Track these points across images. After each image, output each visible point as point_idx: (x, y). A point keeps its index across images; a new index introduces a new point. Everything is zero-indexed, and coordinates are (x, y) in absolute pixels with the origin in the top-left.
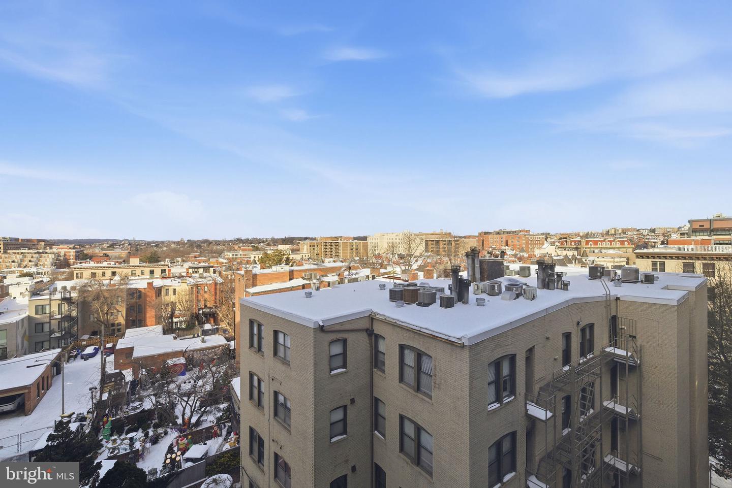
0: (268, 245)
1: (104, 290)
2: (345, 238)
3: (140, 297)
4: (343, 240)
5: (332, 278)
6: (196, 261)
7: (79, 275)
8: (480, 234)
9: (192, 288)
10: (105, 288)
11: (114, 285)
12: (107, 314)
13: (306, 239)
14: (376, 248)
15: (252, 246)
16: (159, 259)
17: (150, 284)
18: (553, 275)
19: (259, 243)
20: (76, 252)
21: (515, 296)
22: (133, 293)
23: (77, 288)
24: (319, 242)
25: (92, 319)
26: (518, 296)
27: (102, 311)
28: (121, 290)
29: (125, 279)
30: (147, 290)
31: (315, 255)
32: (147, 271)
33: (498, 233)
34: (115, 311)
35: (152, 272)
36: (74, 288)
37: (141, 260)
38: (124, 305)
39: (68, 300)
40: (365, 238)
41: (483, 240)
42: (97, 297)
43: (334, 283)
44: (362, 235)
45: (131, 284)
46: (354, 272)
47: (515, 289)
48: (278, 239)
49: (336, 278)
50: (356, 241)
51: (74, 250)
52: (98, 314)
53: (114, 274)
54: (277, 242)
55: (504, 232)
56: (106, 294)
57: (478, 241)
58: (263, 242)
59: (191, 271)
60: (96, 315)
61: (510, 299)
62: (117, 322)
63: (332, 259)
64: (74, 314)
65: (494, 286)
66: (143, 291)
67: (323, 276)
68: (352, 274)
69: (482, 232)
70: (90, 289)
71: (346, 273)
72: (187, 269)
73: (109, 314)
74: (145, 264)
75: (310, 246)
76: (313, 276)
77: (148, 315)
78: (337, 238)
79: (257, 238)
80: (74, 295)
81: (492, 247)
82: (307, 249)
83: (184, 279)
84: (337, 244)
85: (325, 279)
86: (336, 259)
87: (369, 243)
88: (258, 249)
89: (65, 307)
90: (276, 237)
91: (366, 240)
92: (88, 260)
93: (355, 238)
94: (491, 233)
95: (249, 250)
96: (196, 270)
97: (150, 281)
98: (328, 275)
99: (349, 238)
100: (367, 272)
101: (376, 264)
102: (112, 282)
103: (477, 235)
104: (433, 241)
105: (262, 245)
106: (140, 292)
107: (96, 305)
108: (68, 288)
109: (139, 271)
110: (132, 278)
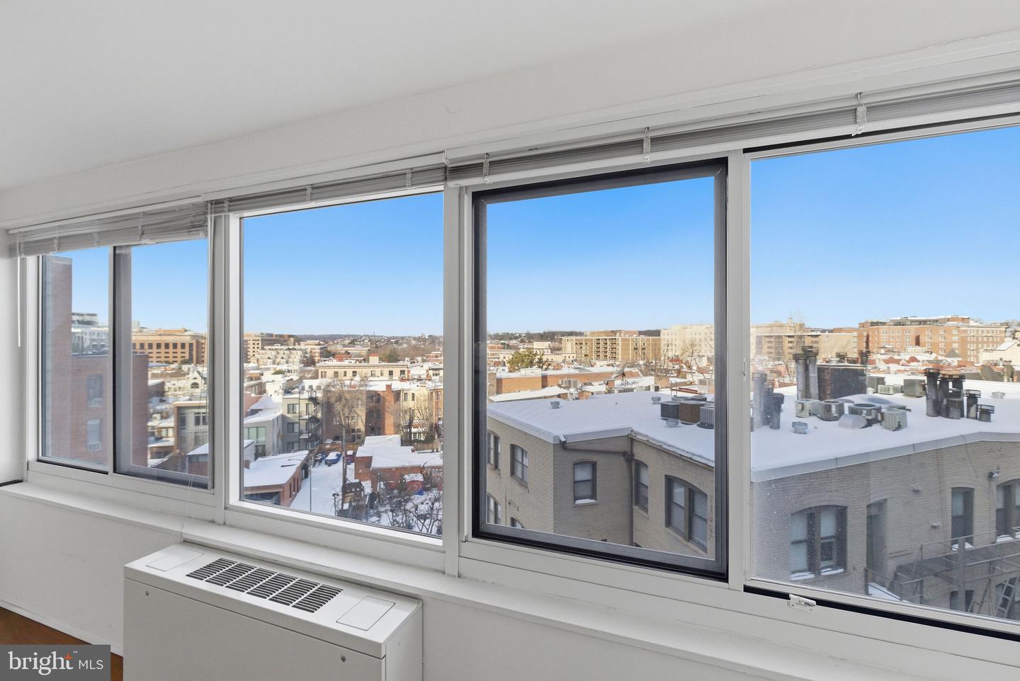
0: (522, 341)
1: (346, 391)
2: (627, 332)
3: (378, 401)
4: (622, 335)
5: (598, 387)
6: (437, 361)
7: (323, 373)
8: (862, 325)
9: (432, 393)
10: (346, 389)
11: (354, 386)
12: (348, 417)
13: (571, 334)
14: (670, 348)
15: (501, 344)
16: (399, 358)
17: (389, 387)
18: (958, 394)
19: (511, 339)
20: (321, 349)
21: (865, 423)
22: (372, 396)
23: (322, 388)
24: (588, 338)
25: (335, 423)
26: (870, 423)
27: (344, 414)
28: (361, 392)
29: (364, 379)
30: (386, 393)
31: (583, 356)
32: (386, 371)
33: (898, 323)
34: (356, 415)
35: (391, 373)
36: (319, 388)
37: (381, 359)
38: (364, 409)
39: (313, 400)
40: (657, 333)
41: (868, 337)
42: (339, 399)
43: (599, 393)
44: (654, 329)
45: (371, 386)
46: (630, 380)
47: (865, 412)
48: (535, 335)
49: (604, 388)
50: (643, 336)
51: (319, 347)
52: (340, 417)
53: (355, 373)
54: (532, 338)
55: (912, 321)
56: (348, 396)
57: (859, 336)
58: (516, 338)
59: (431, 372)
60: (338, 419)
61: (854, 426)
62: (357, 428)
63: (605, 363)
64: (319, 415)
65: (830, 406)
66: (381, 394)
67: (586, 384)
68: (628, 383)
69: (867, 322)
70: (333, 390)
71: (618, 382)
72: (427, 371)
73: (350, 419)
74: (384, 363)
75: (576, 344)
76: (572, 384)
77: (387, 422)
78: (614, 332)
79: (508, 333)
80: (319, 395)
81: (884, 347)
82: (572, 348)
83: (422, 382)
84: (614, 341)
85: (589, 388)
86: (611, 362)
87: (662, 340)
88: (509, 347)
89: (312, 407)
90: (533, 331)
91: (659, 336)
92: (331, 358)
93: (641, 333)
94: (884, 324)
95: (498, 348)
96: (437, 372)
97: (389, 383)
98: (593, 384)
99: (631, 333)
100: (650, 381)
101: (671, 370)
102: (353, 383)
103: (857, 326)
104: (772, 336)
105: (514, 341)
106: (379, 395)
107: (338, 407)
108: (314, 388)
109: (378, 371)
110: (371, 379)
